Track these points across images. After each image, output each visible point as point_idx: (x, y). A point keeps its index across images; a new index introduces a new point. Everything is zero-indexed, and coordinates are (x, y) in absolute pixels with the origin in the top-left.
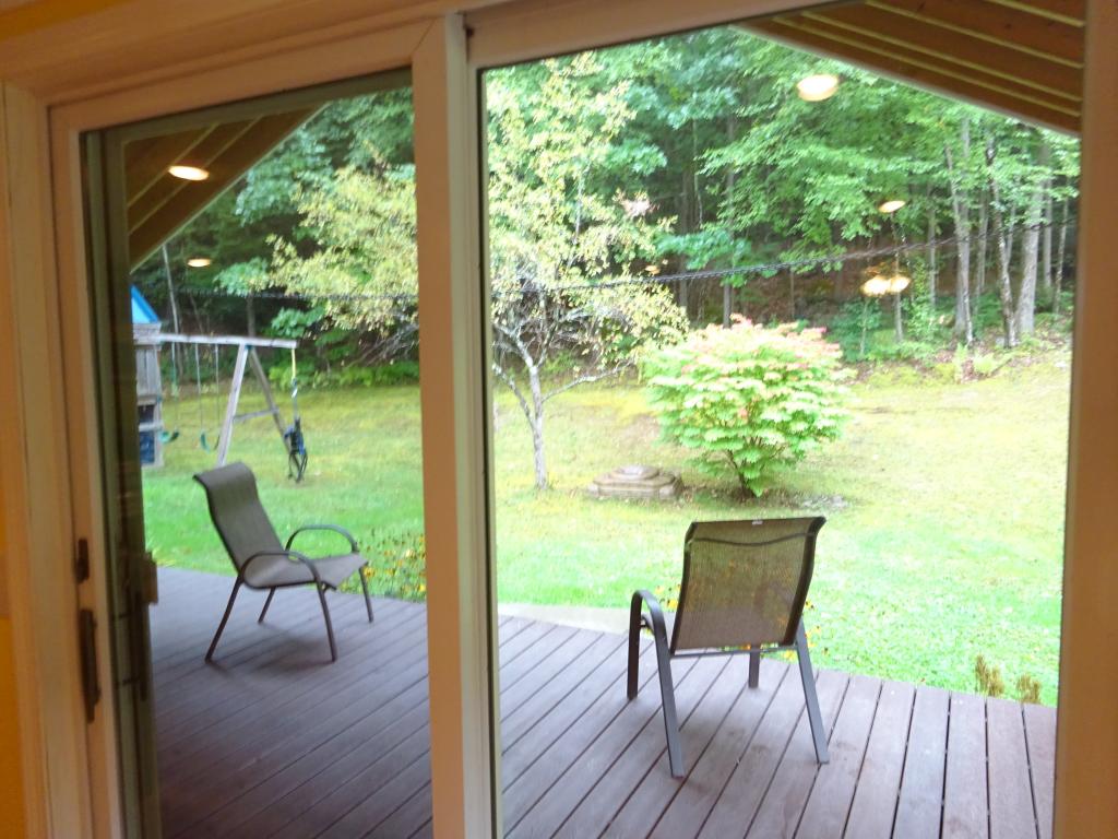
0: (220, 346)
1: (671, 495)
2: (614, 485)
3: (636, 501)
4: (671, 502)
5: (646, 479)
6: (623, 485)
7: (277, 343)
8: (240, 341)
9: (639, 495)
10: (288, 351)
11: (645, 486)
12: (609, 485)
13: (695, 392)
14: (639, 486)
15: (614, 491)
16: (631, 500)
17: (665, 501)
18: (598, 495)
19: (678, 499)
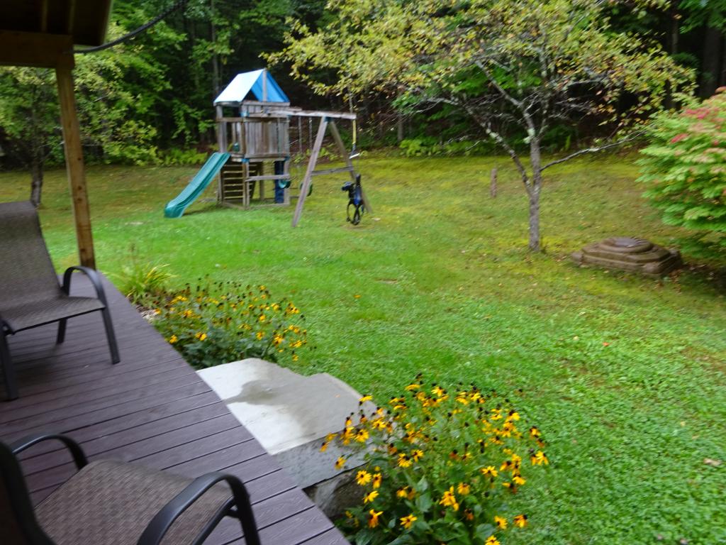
0: (313, 117)
1: (655, 272)
2: (597, 255)
3: (616, 274)
4: (653, 279)
5: (631, 253)
6: (606, 256)
7: (344, 116)
8: (323, 114)
9: (621, 267)
10: (349, 121)
11: (628, 260)
12: (593, 254)
13: (682, 164)
14: (622, 259)
15: (597, 261)
16: (611, 271)
17: (645, 277)
18: (579, 264)
19: (662, 277)
